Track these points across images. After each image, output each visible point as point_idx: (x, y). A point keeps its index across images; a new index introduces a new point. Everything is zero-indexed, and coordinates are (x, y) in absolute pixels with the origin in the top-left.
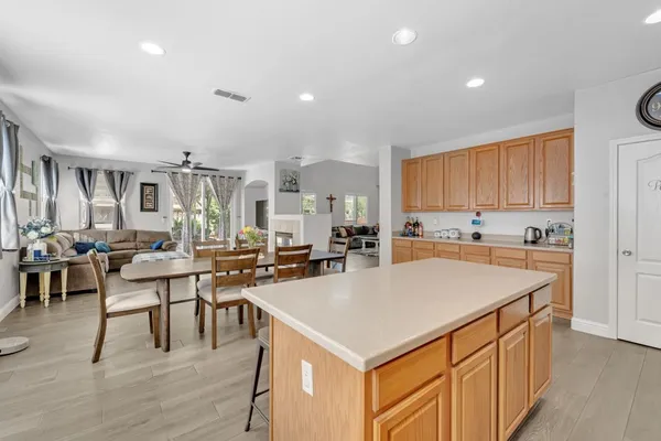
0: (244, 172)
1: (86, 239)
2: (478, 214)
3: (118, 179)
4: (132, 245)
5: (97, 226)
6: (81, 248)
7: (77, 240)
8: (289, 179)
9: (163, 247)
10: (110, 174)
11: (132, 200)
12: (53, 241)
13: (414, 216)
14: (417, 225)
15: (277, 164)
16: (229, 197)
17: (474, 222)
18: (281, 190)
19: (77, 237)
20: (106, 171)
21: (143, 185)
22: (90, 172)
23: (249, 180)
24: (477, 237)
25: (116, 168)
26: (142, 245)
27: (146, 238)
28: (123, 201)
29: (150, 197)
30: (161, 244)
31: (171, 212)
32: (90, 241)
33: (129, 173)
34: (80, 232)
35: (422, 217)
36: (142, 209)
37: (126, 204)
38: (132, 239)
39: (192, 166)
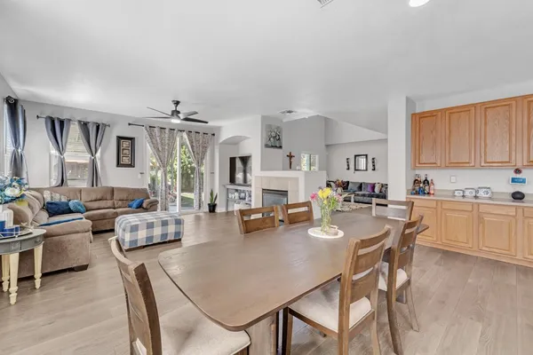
0: (219, 128)
1: (57, 198)
2: (518, 171)
3: (93, 131)
4: (109, 203)
5: (69, 183)
6: (54, 209)
7: (48, 199)
8: (273, 134)
9: (144, 205)
10: (84, 126)
11: (107, 154)
12: (23, 207)
13: (422, 174)
14: (426, 182)
15: (264, 118)
16: (204, 153)
17: (514, 180)
18: (267, 146)
19: (47, 196)
20: (80, 122)
21: (119, 138)
22: (62, 123)
23: (225, 135)
24: (518, 196)
25: (91, 119)
26: (120, 203)
27: (124, 196)
28: (98, 155)
29: (126, 152)
30: (142, 202)
31: (148, 168)
32: (63, 200)
33: (105, 125)
34: (51, 189)
35: (432, 175)
36: (119, 164)
37: (101, 158)
38: (109, 196)
39: (181, 116)
